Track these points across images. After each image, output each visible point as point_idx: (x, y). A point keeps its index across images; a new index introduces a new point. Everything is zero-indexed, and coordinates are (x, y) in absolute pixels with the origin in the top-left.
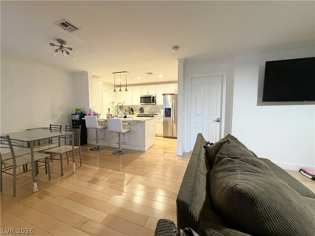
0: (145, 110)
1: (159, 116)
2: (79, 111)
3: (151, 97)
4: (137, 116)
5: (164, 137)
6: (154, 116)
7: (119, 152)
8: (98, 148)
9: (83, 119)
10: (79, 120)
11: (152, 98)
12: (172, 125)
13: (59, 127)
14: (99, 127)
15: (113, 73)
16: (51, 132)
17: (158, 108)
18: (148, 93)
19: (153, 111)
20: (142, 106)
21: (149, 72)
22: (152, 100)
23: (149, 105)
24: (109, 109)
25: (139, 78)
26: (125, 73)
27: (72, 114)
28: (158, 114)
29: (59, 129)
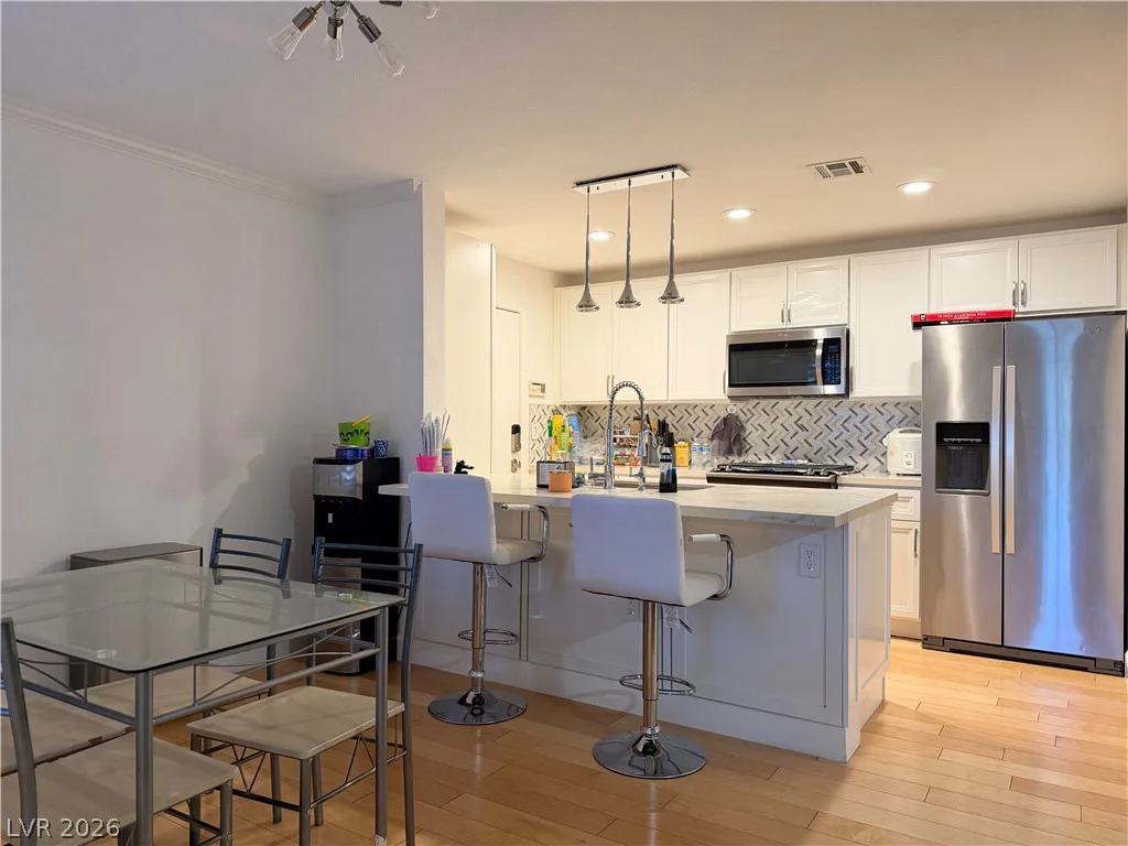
0: (753, 436)
1: (871, 476)
2: (362, 438)
3: (812, 344)
4: (710, 479)
5: (929, 642)
6: (844, 478)
7: (646, 752)
8: (478, 706)
9: (384, 490)
10: (359, 496)
11: (819, 352)
12: (996, 548)
13: (276, 552)
14: (501, 552)
15: (580, 184)
16: (218, 581)
17: (857, 420)
18: (786, 315)
19: (817, 444)
20: (734, 408)
21: (835, 158)
22: (818, 364)
23: (784, 403)
24: (516, 429)
25: (740, 214)
26: (667, 174)
27: (319, 461)
28: (861, 463)
29: (273, 567)
